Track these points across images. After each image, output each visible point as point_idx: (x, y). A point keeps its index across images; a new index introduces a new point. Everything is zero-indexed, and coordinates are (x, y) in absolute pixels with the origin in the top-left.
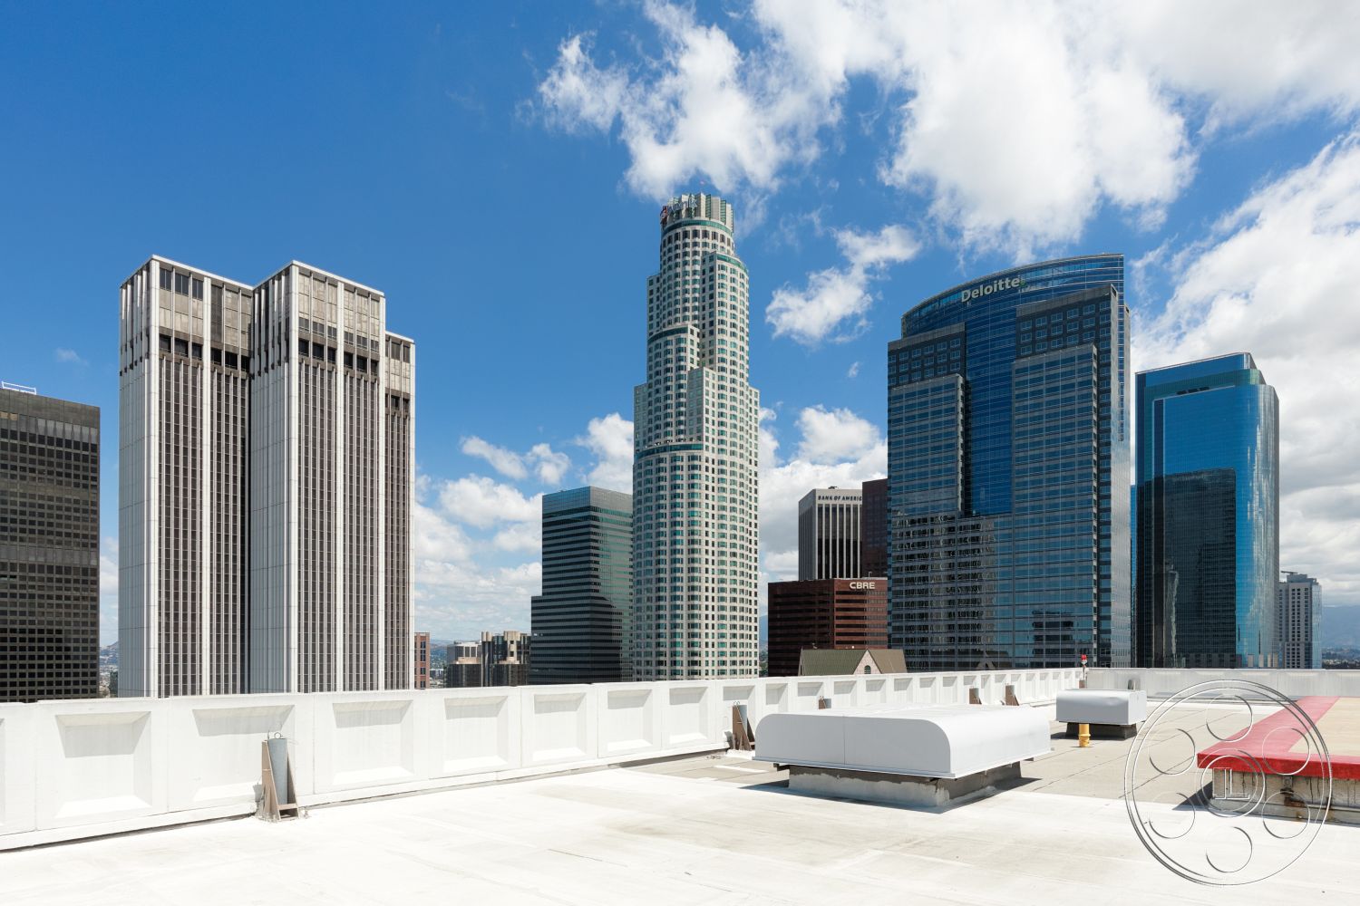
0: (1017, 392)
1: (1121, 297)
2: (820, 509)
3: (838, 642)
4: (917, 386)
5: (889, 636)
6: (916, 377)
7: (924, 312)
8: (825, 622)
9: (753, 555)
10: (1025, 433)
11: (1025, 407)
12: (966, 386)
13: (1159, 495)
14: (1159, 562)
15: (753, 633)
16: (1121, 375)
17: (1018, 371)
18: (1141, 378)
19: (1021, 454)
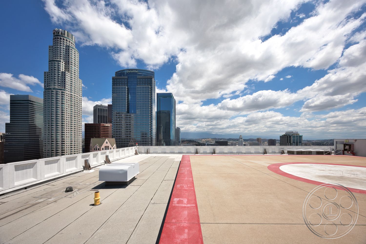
0: (137, 91)
1: (154, 79)
2: (98, 109)
3: (102, 137)
4: (118, 87)
5: (112, 136)
6: (118, 85)
7: (120, 72)
8: (99, 132)
9: (80, 117)
10: (138, 99)
11: (138, 95)
12: (128, 88)
13: (160, 113)
14: (160, 124)
15: (80, 134)
16: (154, 92)
17: (137, 88)
18: (157, 94)
19: (138, 103)
